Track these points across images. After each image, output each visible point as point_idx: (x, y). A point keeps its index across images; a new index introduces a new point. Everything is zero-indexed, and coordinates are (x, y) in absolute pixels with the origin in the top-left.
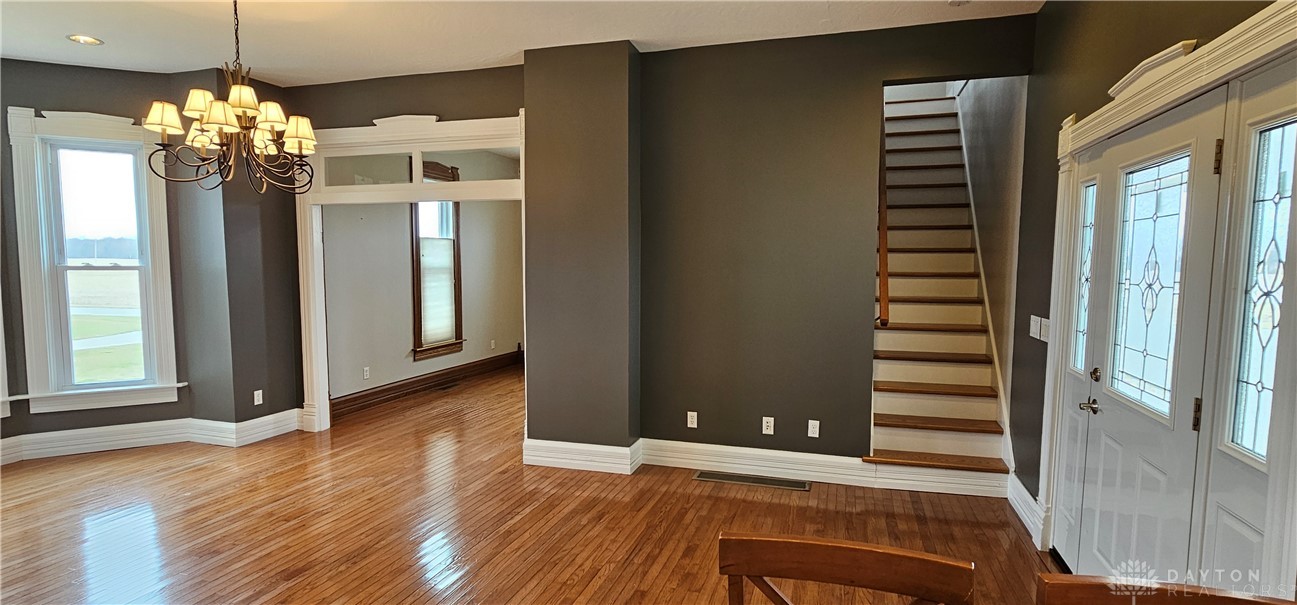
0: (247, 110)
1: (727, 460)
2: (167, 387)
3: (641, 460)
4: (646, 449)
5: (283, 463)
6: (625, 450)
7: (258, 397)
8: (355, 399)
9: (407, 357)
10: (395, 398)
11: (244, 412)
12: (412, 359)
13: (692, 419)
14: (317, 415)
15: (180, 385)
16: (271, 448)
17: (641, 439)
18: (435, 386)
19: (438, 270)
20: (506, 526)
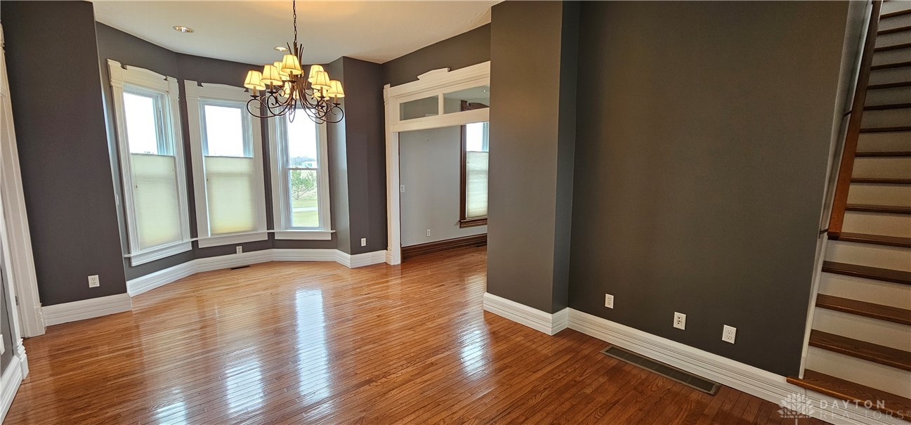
0: (293, 70)
1: (637, 342)
2: (326, 233)
3: (565, 324)
4: (569, 317)
5: (361, 282)
6: (549, 316)
7: (364, 242)
8: (421, 248)
9: (456, 225)
10: (446, 249)
11: (356, 250)
12: (458, 226)
13: (609, 301)
14: (393, 255)
15: (332, 231)
16: (363, 271)
17: (568, 308)
18: (474, 244)
19: (478, 172)
20: (433, 359)
